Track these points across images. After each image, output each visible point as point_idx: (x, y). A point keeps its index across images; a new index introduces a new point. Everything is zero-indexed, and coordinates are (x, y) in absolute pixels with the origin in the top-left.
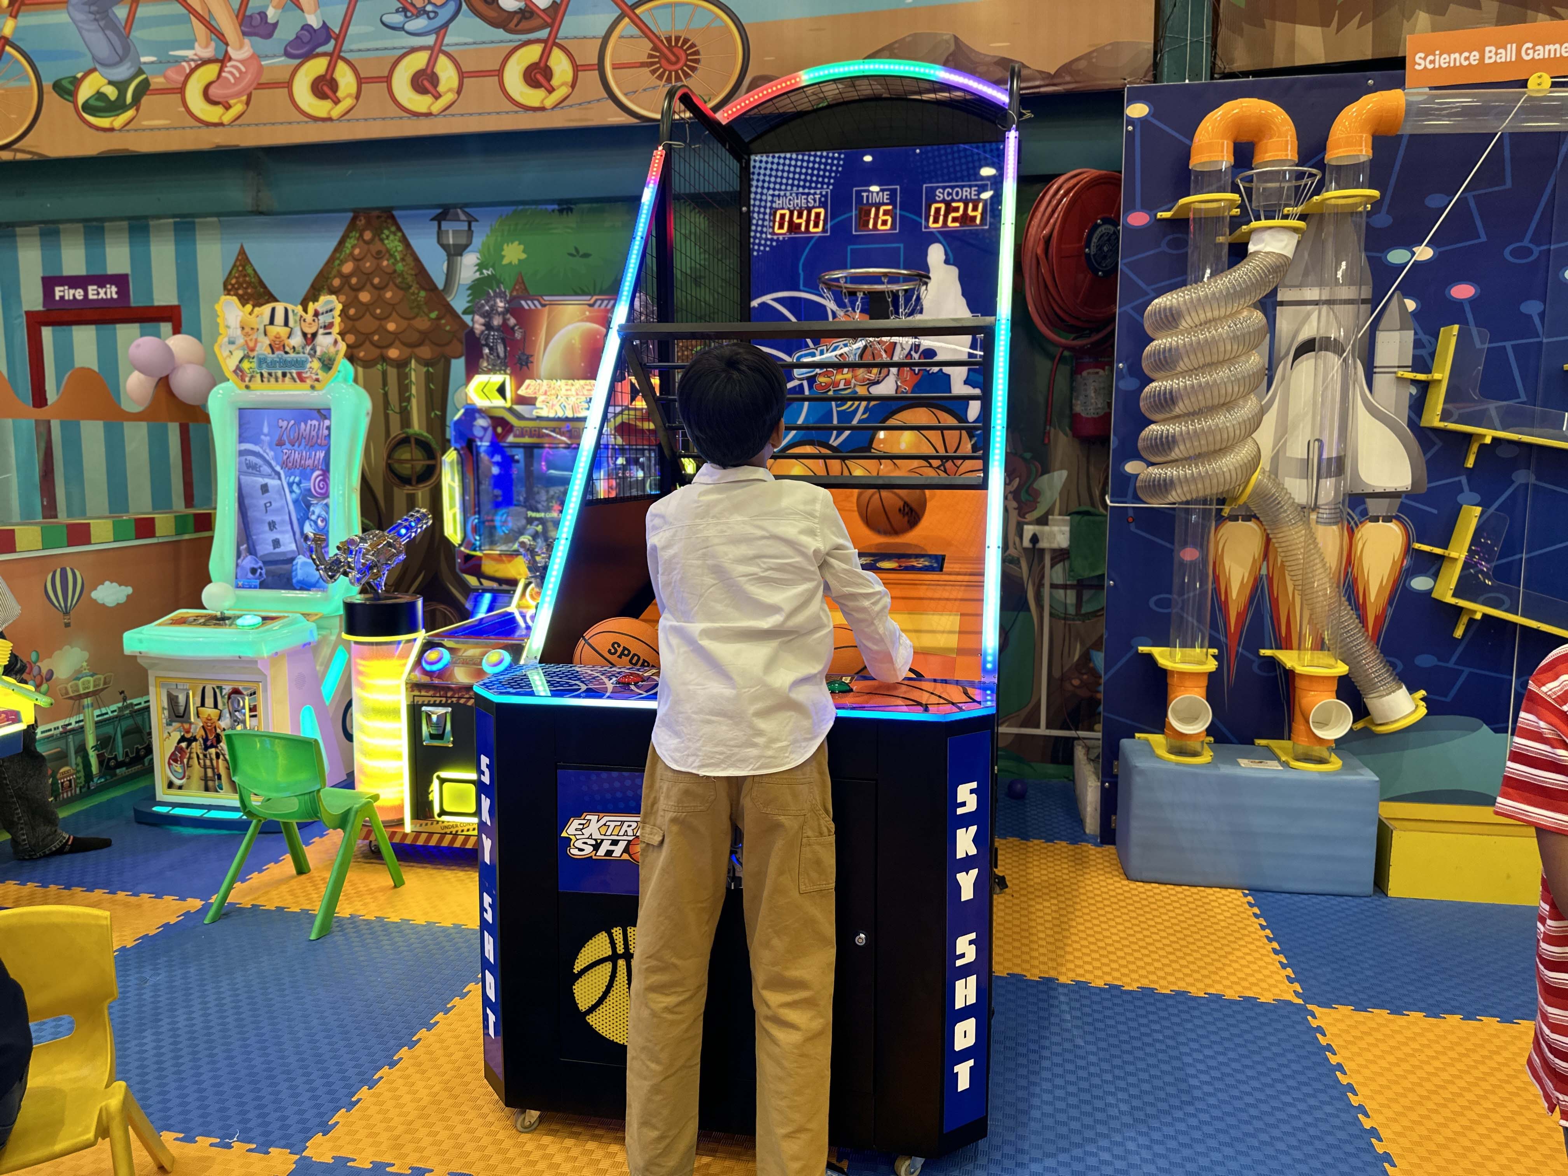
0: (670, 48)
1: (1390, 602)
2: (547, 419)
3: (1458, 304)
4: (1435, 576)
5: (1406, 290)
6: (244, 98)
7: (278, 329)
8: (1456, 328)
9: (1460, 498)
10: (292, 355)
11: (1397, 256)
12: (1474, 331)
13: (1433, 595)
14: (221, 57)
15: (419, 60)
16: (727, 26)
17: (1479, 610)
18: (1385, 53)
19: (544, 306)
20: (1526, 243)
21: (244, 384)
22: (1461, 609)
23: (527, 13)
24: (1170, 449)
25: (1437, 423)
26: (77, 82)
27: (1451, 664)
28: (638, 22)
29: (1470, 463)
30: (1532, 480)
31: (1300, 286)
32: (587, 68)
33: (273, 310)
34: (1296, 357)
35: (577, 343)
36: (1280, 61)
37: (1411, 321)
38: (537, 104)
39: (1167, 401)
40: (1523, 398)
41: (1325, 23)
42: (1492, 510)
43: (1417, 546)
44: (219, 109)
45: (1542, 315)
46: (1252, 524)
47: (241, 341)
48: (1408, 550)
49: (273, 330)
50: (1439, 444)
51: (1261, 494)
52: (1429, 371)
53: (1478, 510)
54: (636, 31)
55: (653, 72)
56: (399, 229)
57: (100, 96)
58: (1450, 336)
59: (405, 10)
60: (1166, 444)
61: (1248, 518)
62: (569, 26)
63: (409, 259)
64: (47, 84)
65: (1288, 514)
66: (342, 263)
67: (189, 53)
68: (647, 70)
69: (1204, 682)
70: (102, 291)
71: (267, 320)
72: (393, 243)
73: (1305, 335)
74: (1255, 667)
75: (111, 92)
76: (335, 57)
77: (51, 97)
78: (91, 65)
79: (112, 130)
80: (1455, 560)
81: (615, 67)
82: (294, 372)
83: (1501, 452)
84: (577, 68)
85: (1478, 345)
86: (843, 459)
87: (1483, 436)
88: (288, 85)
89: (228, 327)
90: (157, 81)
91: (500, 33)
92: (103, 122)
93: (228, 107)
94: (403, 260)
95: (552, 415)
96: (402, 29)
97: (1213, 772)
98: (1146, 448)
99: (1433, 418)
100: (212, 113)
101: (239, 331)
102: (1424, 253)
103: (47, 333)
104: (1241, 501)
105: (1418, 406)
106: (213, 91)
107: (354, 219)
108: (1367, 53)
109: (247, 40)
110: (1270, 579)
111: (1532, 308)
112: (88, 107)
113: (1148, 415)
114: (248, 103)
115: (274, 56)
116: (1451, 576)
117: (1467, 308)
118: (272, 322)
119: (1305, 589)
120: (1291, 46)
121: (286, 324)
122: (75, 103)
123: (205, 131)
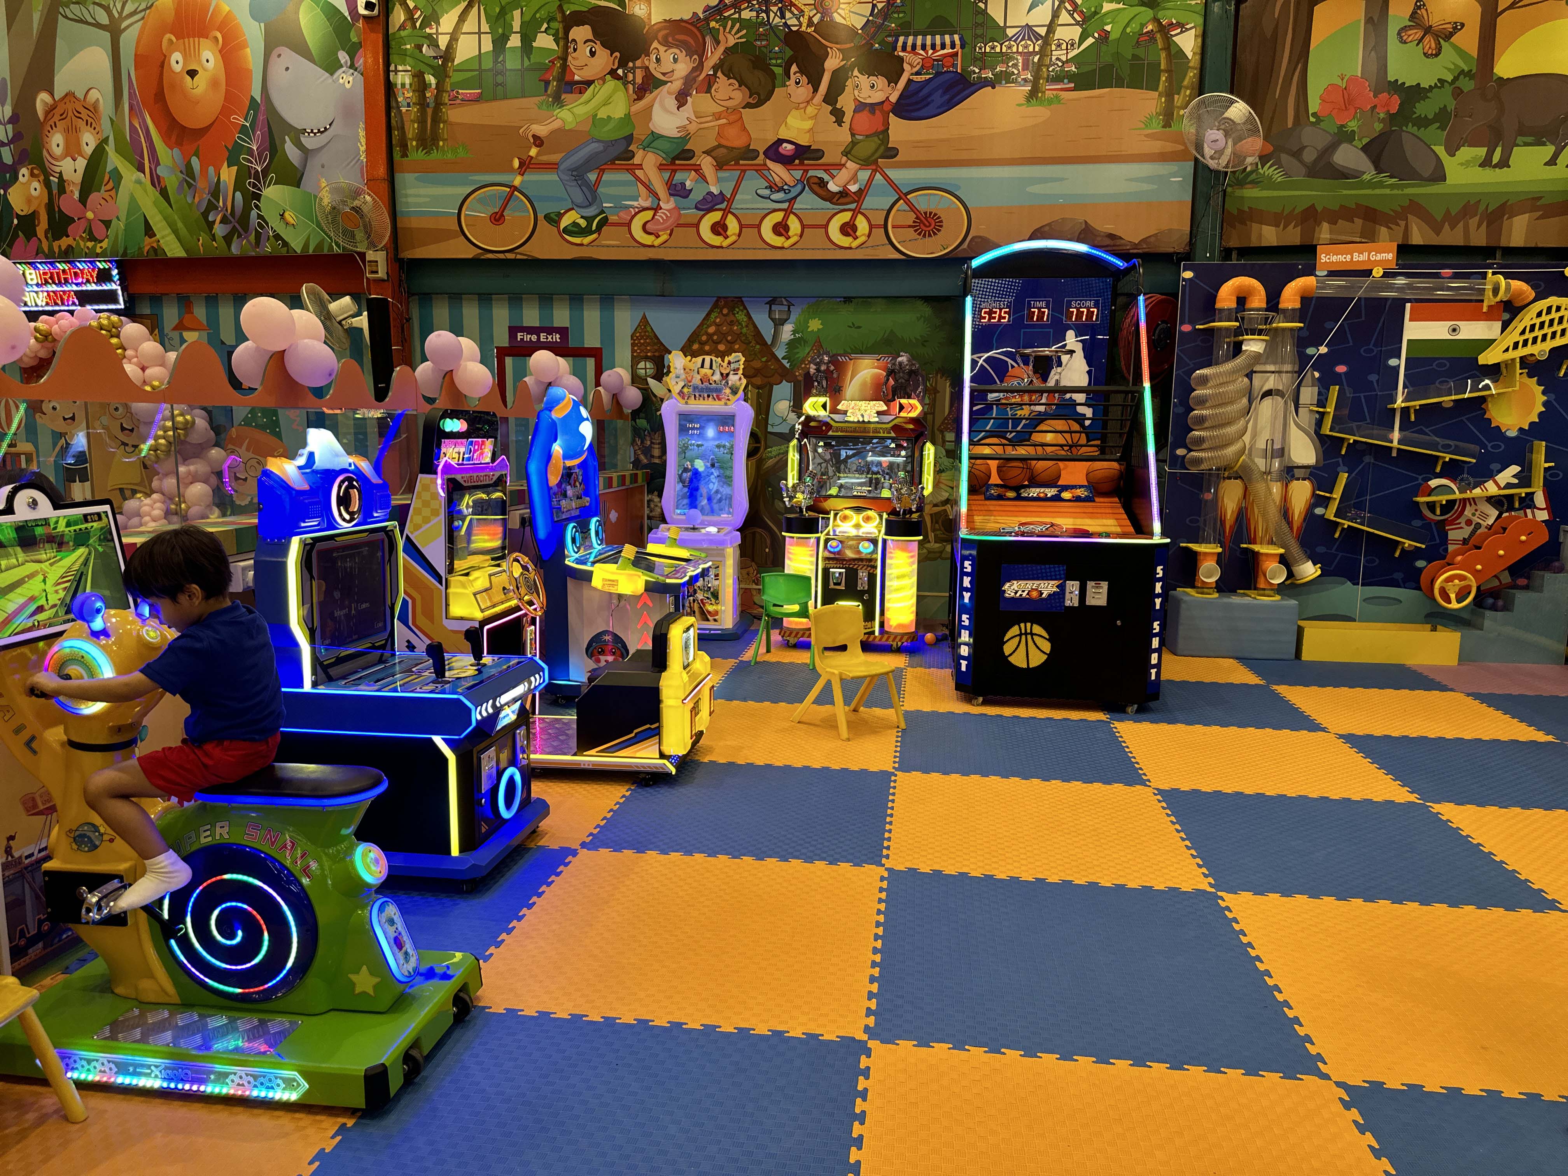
0: (926, 218)
1: (1304, 520)
2: (853, 422)
3: (1339, 374)
4: (1326, 507)
5: (1315, 368)
6: (669, 232)
7: (706, 371)
8: (1337, 387)
9: (1339, 469)
10: (714, 385)
11: (1310, 351)
12: (1346, 388)
13: (1326, 517)
14: (655, 206)
15: (778, 217)
16: (959, 208)
17: (1346, 524)
18: (1307, 242)
19: (851, 359)
20: (1371, 346)
21: (684, 402)
22: (1338, 523)
23: (844, 193)
24: (1202, 444)
25: (1328, 433)
26: (560, 216)
27: (1333, 551)
28: (908, 203)
29: (1343, 452)
30: (1372, 461)
31: (1265, 364)
32: (878, 226)
33: (704, 359)
34: (1261, 399)
35: (869, 380)
36: (1254, 243)
37: (1316, 383)
38: (847, 245)
39: (1201, 420)
40: (1369, 421)
41: (1277, 226)
42: (1353, 475)
43: (1318, 492)
44: (652, 237)
45: (1378, 381)
46: (1238, 481)
47: (683, 377)
48: (1314, 494)
49: (702, 371)
50: (1329, 443)
51: (1244, 467)
52: (1325, 407)
53: (1346, 475)
54: (907, 208)
55: (916, 231)
56: (745, 308)
57: (575, 224)
58: (1335, 390)
59: (771, 187)
60: (1200, 441)
61: (1236, 478)
62: (869, 202)
63: (751, 326)
64: (541, 216)
65: (1256, 475)
66: (709, 327)
67: (635, 204)
68: (912, 230)
69: (1216, 558)
70: (550, 337)
71: (699, 365)
72: (741, 317)
73: (1266, 388)
74: (1238, 554)
75: (583, 223)
76: (726, 212)
77: (542, 223)
78: (571, 207)
79: (582, 245)
80: (1335, 499)
81: (893, 227)
82: (715, 395)
83: (1357, 446)
84: (871, 227)
85: (1348, 395)
86: (1014, 446)
87: (1349, 439)
88: (697, 226)
89: (676, 368)
90: (613, 218)
91: (828, 204)
92: (577, 240)
93: (658, 236)
94: (747, 326)
95: (856, 420)
96: (769, 198)
97: (1220, 601)
98: (1191, 443)
99: (1326, 430)
100: (648, 240)
101: (682, 371)
102: (1323, 350)
103: (509, 361)
104: (1235, 469)
105: (1319, 423)
106: (648, 226)
107: (717, 301)
108: (1297, 242)
109: (672, 198)
110: (1246, 509)
111: (1373, 378)
112: (566, 230)
113: (1192, 427)
114: (670, 235)
115: (689, 209)
116: (1334, 507)
117: (1343, 377)
118: (702, 366)
119: (1264, 515)
120: (1260, 236)
121: (711, 368)
122: (558, 227)
123: (642, 249)
